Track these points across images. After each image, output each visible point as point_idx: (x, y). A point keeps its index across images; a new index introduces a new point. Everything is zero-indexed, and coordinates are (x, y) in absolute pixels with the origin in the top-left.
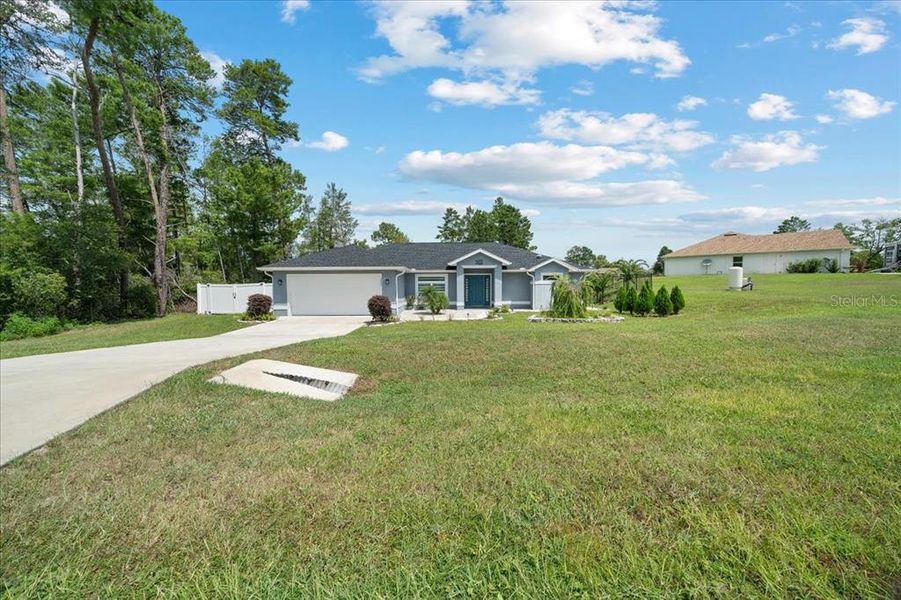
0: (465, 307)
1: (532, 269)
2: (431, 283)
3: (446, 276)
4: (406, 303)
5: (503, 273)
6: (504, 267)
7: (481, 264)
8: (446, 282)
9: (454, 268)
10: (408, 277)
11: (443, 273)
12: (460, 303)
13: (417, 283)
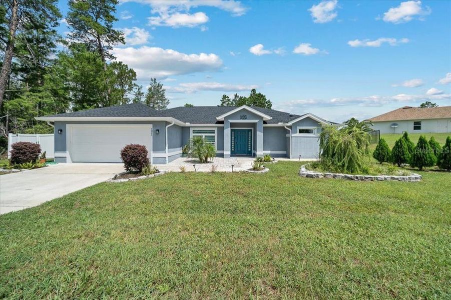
0: (232, 156)
1: (290, 124)
2: (204, 135)
3: (216, 130)
4: (181, 152)
5: (264, 127)
6: (265, 122)
7: (246, 119)
8: (216, 135)
9: (222, 122)
10: (184, 130)
11: (214, 127)
12: (227, 152)
13: (192, 135)
